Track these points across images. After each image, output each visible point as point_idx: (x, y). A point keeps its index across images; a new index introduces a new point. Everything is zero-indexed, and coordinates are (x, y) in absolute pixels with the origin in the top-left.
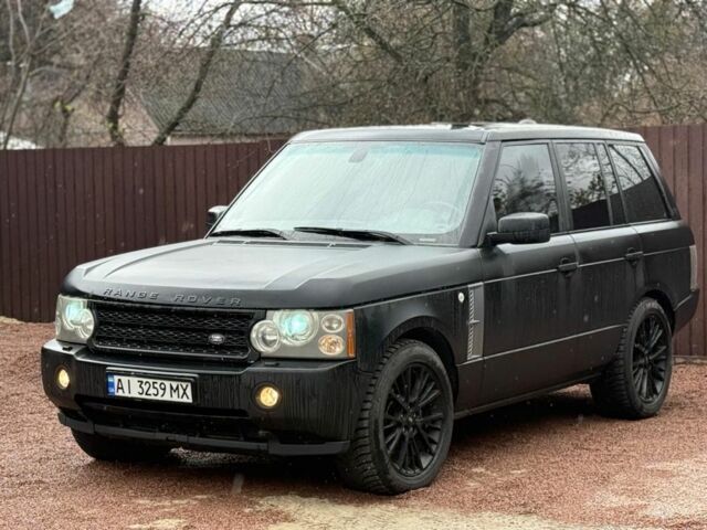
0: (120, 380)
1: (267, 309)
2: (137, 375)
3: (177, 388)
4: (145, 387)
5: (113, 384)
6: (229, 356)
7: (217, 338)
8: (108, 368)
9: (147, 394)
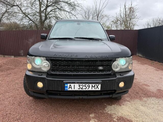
0: (70, 85)
1: (116, 58)
2: (78, 83)
3: (95, 86)
4: (81, 87)
5: (67, 87)
6: (104, 73)
7: (101, 68)
8: (64, 81)
9: (82, 89)
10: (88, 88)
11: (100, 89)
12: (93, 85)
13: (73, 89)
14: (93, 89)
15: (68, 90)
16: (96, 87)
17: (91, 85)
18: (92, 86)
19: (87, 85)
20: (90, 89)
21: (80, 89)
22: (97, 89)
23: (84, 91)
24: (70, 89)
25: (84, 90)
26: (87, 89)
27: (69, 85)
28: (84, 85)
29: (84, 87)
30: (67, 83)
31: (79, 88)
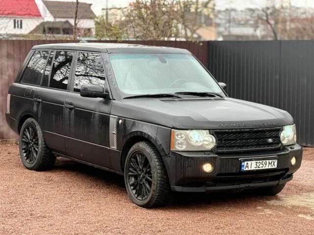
1: (283, 126)
2: (255, 160)
4: (258, 165)
5: (244, 165)
7: (270, 140)
8: (240, 159)
9: (258, 167)
10: (265, 165)
11: (276, 167)
12: (270, 161)
13: (250, 169)
14: (270, 167)
15: (245, 170)
16: (273, 163)
17: (268, 161)
18: (269, 163)
19: (264, 161)
20: (267, 167)
21: (257, 169)
22: (274, 167)
23: (260, 170)
24: (247, 169)
25: (261, 168)
26: (263, 168)
27: (246, 162)
28: (261, 161)
29: (261, 165)
30: (244, 161)
31: (256, 166)
